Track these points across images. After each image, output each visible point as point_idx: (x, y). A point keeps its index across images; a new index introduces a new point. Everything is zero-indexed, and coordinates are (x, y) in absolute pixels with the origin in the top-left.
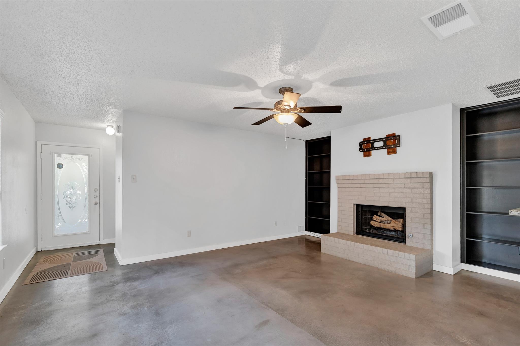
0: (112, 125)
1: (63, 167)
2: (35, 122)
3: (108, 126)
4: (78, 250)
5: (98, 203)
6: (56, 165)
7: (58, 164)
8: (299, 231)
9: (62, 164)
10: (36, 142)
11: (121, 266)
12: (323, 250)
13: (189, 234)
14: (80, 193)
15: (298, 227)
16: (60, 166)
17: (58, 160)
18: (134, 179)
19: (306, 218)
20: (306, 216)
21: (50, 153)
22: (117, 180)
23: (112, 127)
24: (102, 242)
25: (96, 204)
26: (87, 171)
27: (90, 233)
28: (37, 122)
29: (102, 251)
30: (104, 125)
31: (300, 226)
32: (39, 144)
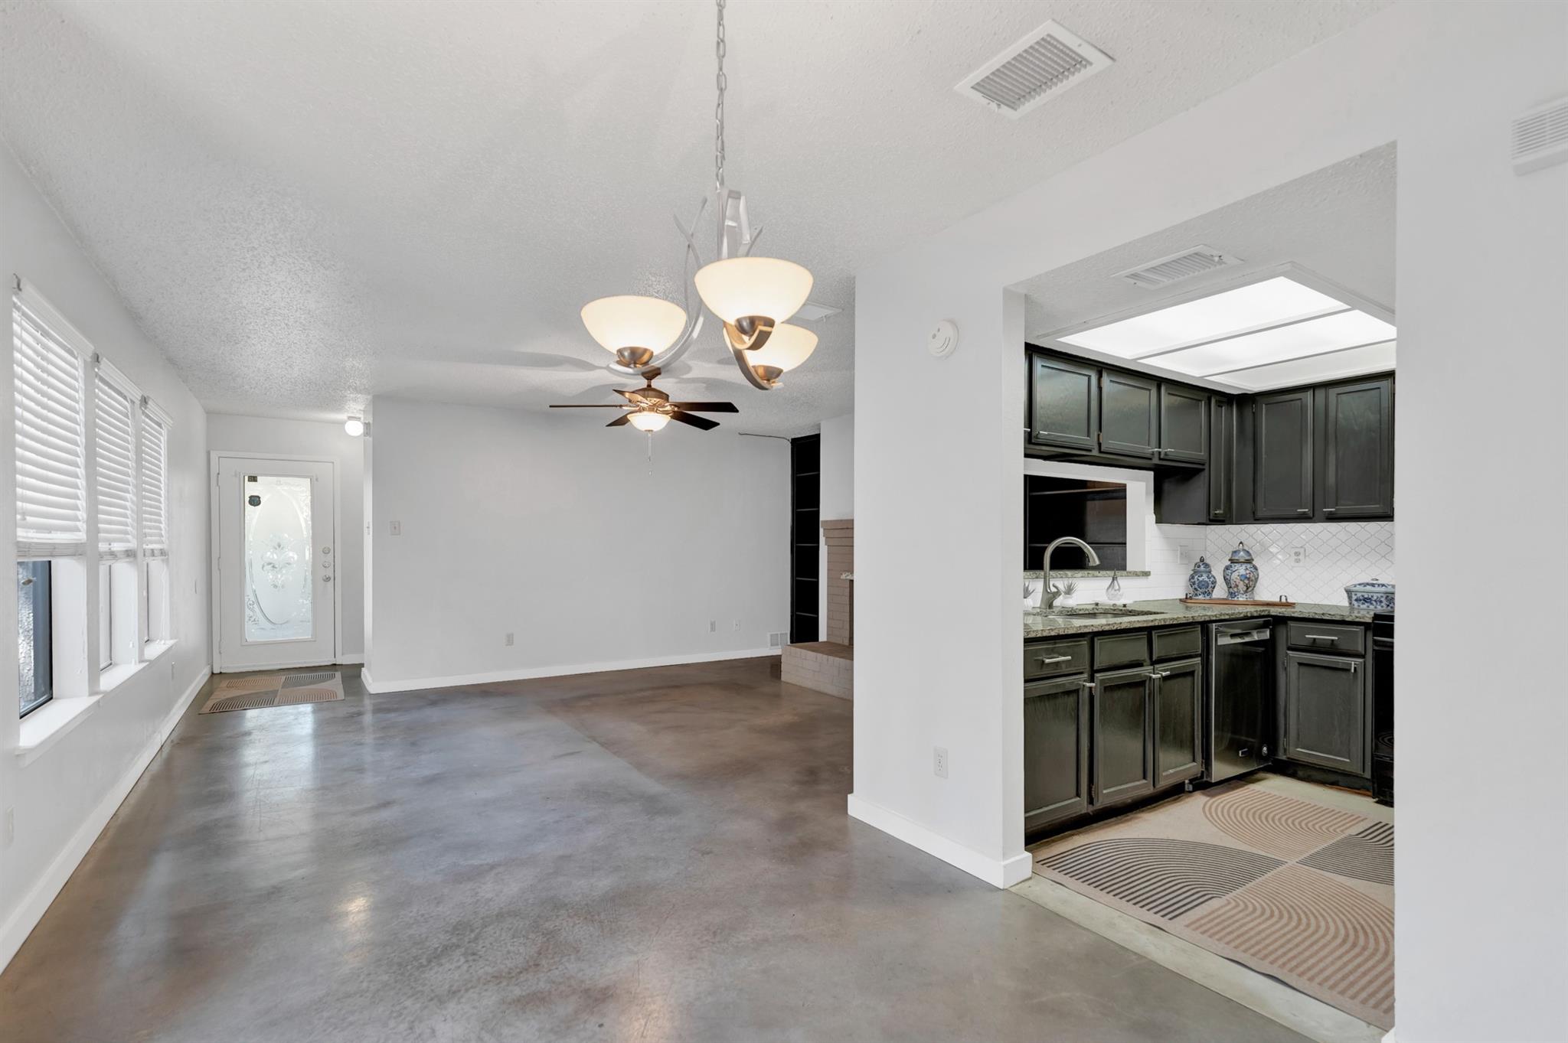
0: (358, 415)
1: (259, 504)
2: (207, 413)
3: (350, 418)
4: (292, 672)
5: (332, 578)
6: (247, 499)
7: (251, 497)
8: (772, 645)
9: (259, 498)
10: (208, 453)
11: (371, 694)
12: (784, 677)
13: (510, 640)
14: (296, 557)
15: (771, 635)
16: (255, 501)
17: (251, 489)
18: (396, 528)
19: (792, 616)
20: (792, 612)
21: (236, 475)
22: (366, 531)
23: (358, 419)
24: (341, 660)
25: (328, 579)
26: (307, 512)
27: (315, 641)
28: (211, 414)
29: (338, 675)
30: (343, 416)
31: (777, 634)
32: (214, 456)
